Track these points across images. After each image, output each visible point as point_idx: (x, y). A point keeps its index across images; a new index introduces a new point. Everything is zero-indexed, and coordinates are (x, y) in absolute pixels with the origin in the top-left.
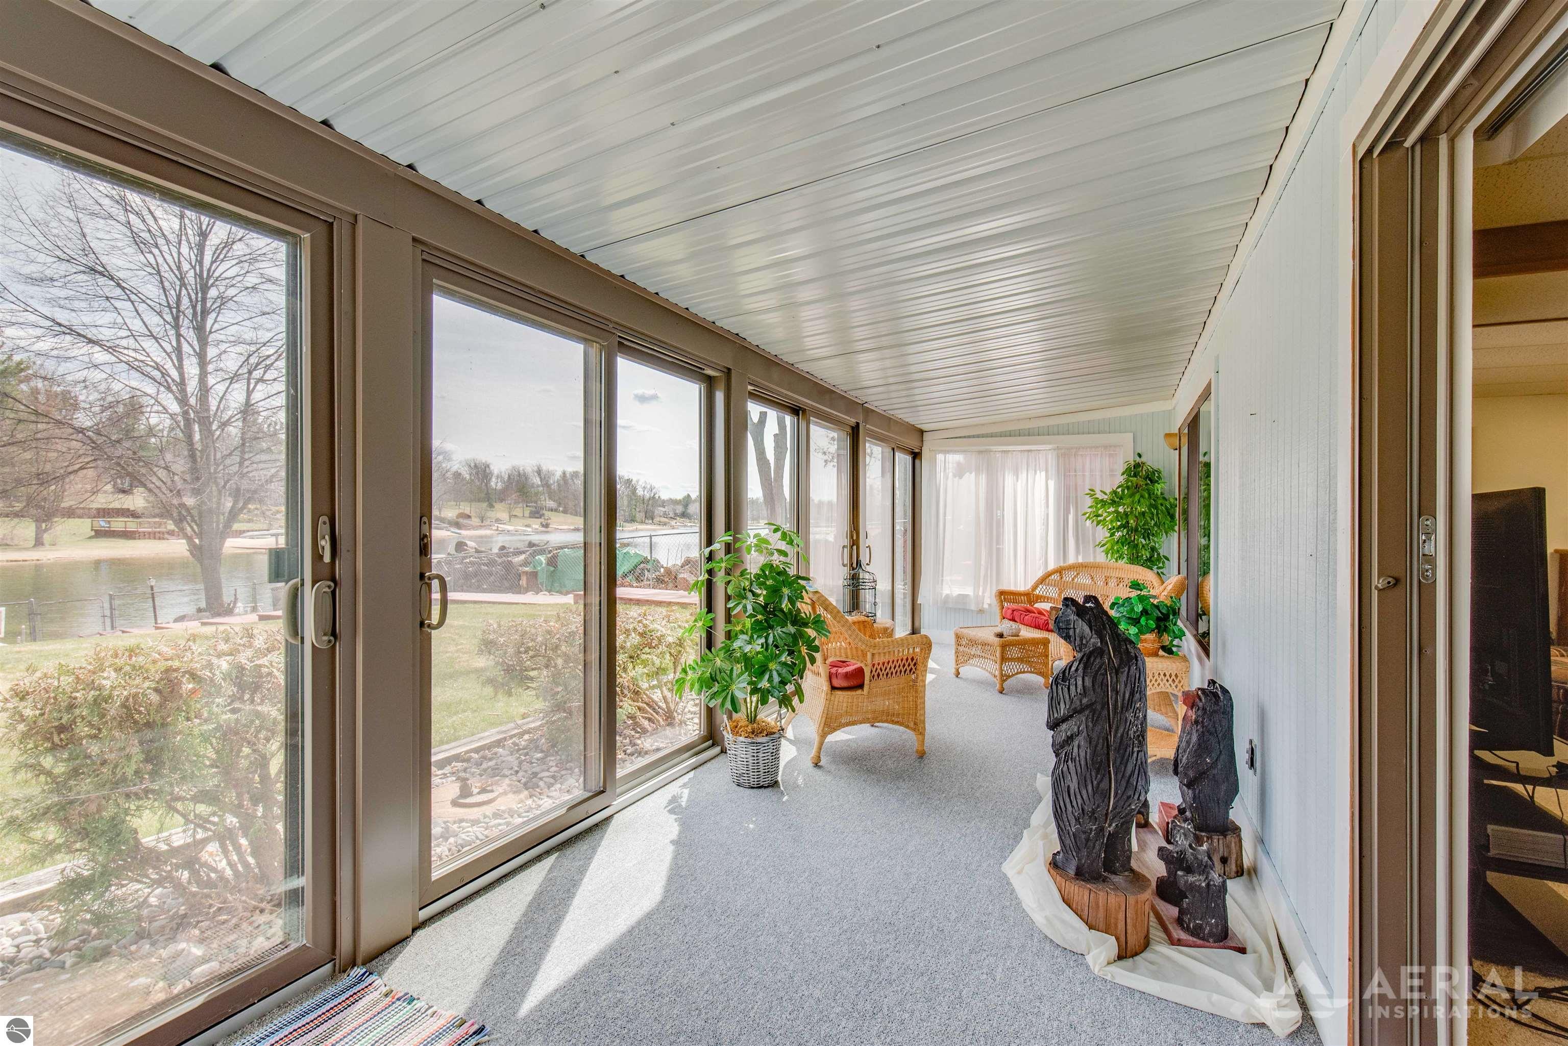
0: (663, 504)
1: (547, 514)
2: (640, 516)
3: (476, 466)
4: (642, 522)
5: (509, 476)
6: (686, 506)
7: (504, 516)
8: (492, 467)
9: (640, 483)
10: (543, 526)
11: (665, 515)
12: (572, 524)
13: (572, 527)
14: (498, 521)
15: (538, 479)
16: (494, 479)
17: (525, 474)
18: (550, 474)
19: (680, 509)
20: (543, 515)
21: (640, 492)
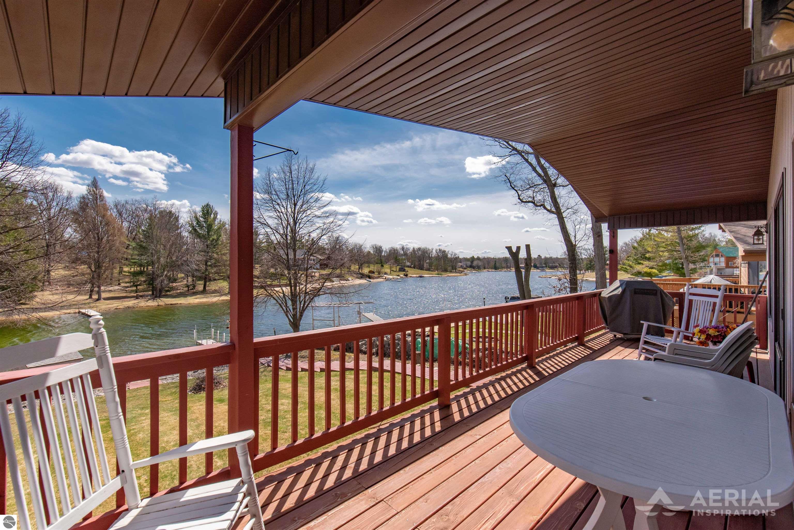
0: (461, 260)
1: (406, 269)
2: (449, 268)
3: (376, 247)
4: (451, 272)
5: (390, 251)
6: (472, 262)
7: (388, 271)
8: (383, 248)
9: (450, 252)
10: (405, 275)
11: (461, 267)
12: (417, 274)
13: (418, 276)
14: (386, 273)
15: (402, 252)
16: (383, 253)
17: (397, 250)
18: (408, 249)
19: (469, 263)
20: (405, 270)
21: (449, 256)
